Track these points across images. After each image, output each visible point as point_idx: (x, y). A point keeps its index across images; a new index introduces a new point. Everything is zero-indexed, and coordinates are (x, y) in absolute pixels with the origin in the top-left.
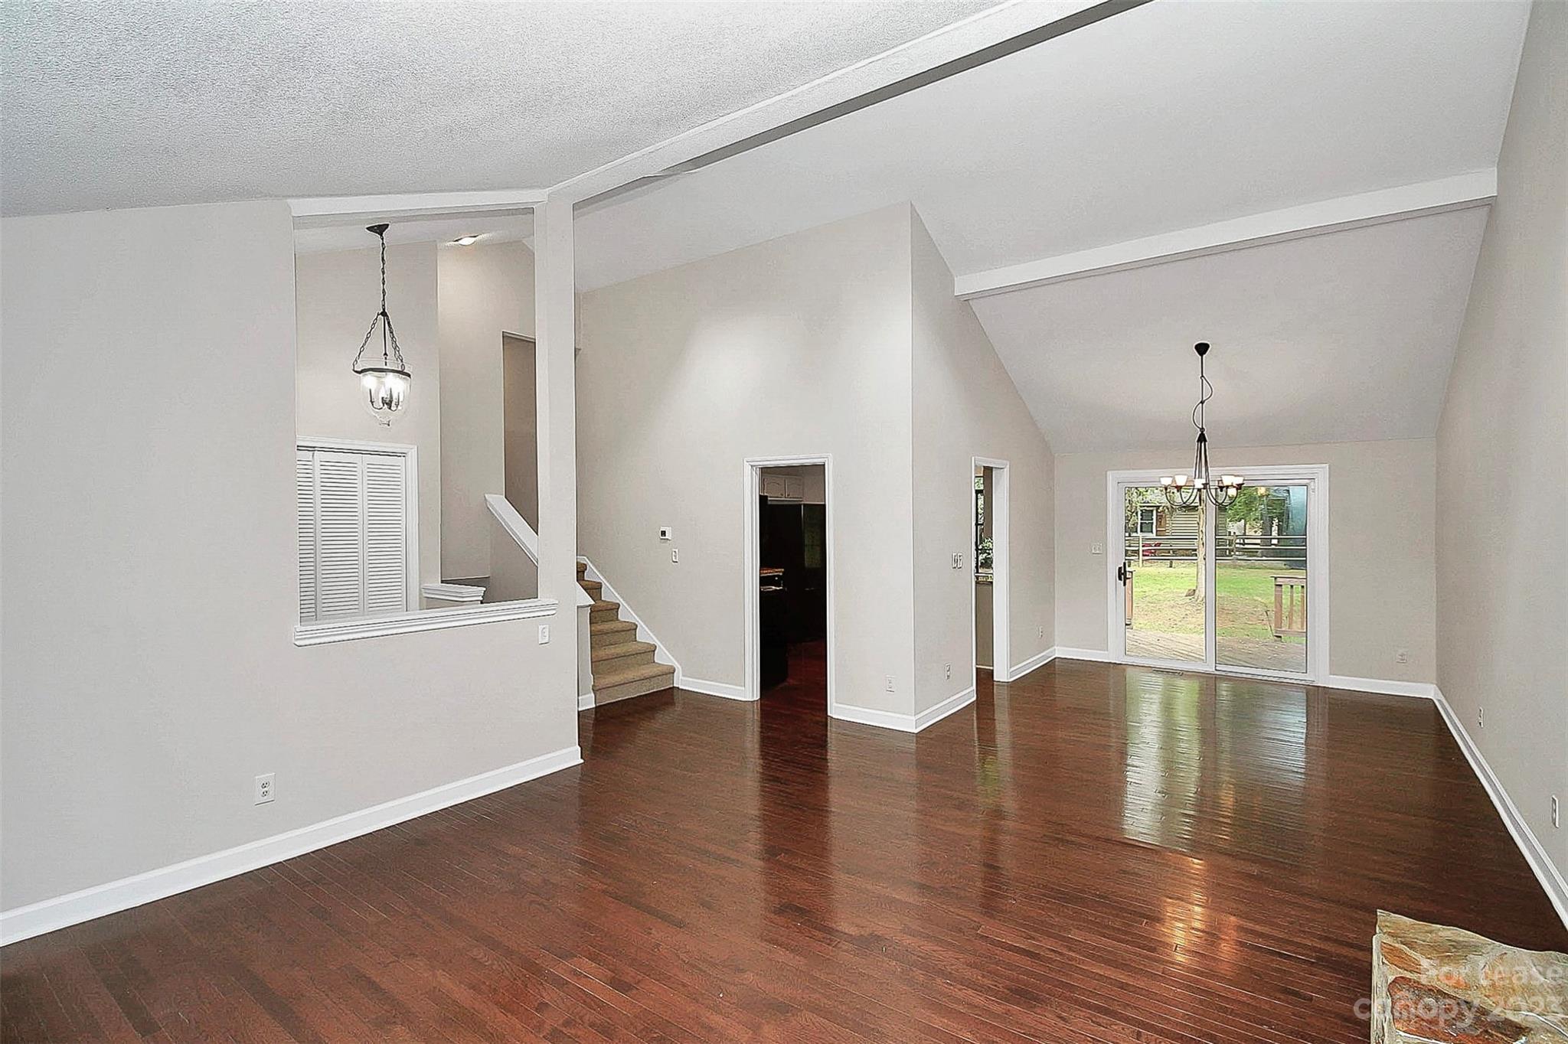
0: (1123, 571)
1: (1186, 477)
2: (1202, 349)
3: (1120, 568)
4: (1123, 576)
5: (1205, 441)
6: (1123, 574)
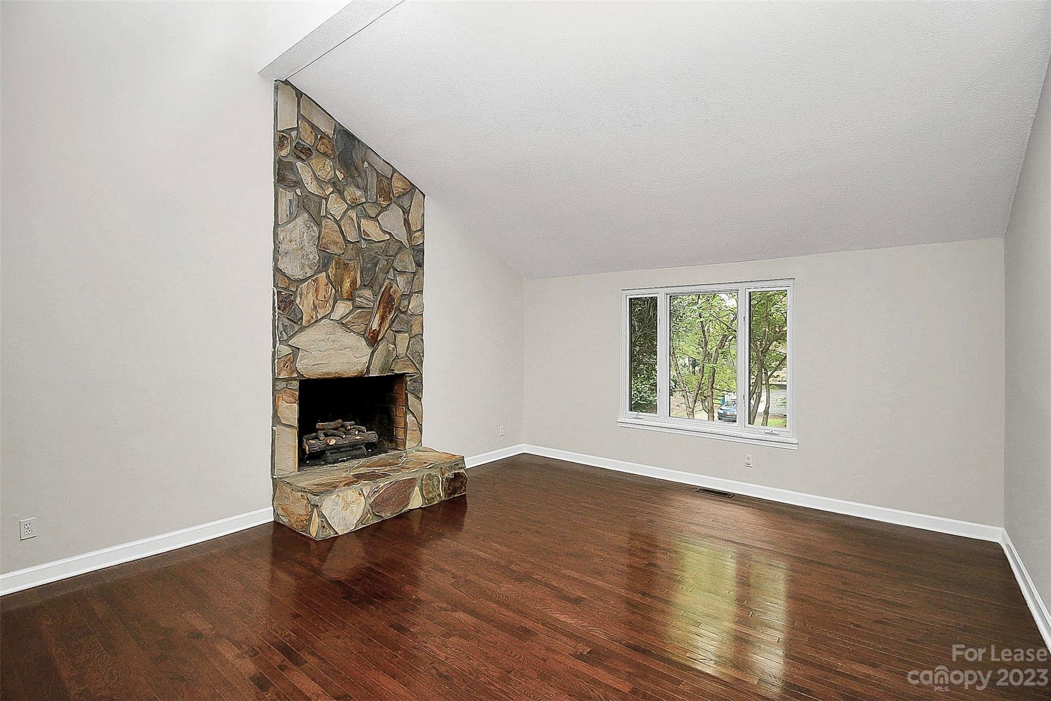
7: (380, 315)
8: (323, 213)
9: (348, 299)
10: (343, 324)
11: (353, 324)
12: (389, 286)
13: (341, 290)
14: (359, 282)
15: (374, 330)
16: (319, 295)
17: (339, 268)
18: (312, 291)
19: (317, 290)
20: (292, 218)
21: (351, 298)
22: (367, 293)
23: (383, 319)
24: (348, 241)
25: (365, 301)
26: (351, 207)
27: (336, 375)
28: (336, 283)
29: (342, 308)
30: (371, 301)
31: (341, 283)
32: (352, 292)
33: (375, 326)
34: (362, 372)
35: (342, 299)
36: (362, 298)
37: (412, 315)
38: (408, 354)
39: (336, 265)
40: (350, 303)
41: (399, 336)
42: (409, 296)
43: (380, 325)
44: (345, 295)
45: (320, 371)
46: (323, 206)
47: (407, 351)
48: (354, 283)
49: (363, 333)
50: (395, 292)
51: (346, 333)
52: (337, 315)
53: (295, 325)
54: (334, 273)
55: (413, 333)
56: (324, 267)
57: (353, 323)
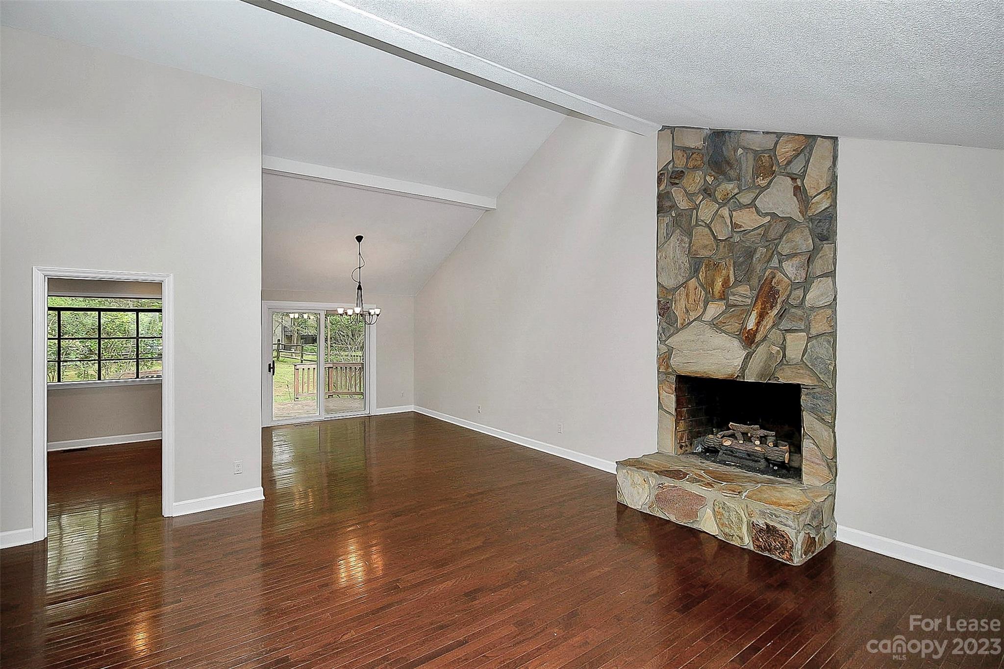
0: (272, 366)
1: (343, 309)
2: (359, 239)
3: (270, 365)
4: (272, 370)
5: (361, 289)
6: (272, 368)
7: (757, 312)
8: (693, 222)
9: (721, 299)
10: (716, 325)
11: (724, 325)
12: (770, 276)
13: (713, 291)
14: (732, 279)
15: (749, 330)
16: (690, 300)
17: (709, 270)
18: (684, 297)
19: (687, 295)
20: (668, 237)
21: (723, 297)
22: (744, 289)
23: (762, 316)
24: (720, 240)
25: (740, 299)
26: (722, 205)
27: (705, 376)
28: (708, 286)
29: (714, 309)
30: (747, 297)
31: (712, 284)
32: (724, 292)
33: (751, 325)
34: (732, 375)
35: (714, 299)
36: (736, 296)
37: (812, 308)
38: (804, 360)
39: (706, 268)
40: (723, 303)
41: (789, 337)
42: (806, 285)
43: (758, 324)
44: (717, 294)
45: (690, 369)
46: (694, 216)
47: (803, 356)
48: (726, 282)
49: (738, 333)
50: (778, 283)
51: (717, 333)
52: (708, 317)
53: (671, 328)
54: (704, 276)
55: (813, 332)
56: (695, 271)
57: (724, 323)
